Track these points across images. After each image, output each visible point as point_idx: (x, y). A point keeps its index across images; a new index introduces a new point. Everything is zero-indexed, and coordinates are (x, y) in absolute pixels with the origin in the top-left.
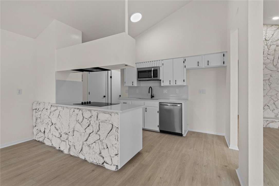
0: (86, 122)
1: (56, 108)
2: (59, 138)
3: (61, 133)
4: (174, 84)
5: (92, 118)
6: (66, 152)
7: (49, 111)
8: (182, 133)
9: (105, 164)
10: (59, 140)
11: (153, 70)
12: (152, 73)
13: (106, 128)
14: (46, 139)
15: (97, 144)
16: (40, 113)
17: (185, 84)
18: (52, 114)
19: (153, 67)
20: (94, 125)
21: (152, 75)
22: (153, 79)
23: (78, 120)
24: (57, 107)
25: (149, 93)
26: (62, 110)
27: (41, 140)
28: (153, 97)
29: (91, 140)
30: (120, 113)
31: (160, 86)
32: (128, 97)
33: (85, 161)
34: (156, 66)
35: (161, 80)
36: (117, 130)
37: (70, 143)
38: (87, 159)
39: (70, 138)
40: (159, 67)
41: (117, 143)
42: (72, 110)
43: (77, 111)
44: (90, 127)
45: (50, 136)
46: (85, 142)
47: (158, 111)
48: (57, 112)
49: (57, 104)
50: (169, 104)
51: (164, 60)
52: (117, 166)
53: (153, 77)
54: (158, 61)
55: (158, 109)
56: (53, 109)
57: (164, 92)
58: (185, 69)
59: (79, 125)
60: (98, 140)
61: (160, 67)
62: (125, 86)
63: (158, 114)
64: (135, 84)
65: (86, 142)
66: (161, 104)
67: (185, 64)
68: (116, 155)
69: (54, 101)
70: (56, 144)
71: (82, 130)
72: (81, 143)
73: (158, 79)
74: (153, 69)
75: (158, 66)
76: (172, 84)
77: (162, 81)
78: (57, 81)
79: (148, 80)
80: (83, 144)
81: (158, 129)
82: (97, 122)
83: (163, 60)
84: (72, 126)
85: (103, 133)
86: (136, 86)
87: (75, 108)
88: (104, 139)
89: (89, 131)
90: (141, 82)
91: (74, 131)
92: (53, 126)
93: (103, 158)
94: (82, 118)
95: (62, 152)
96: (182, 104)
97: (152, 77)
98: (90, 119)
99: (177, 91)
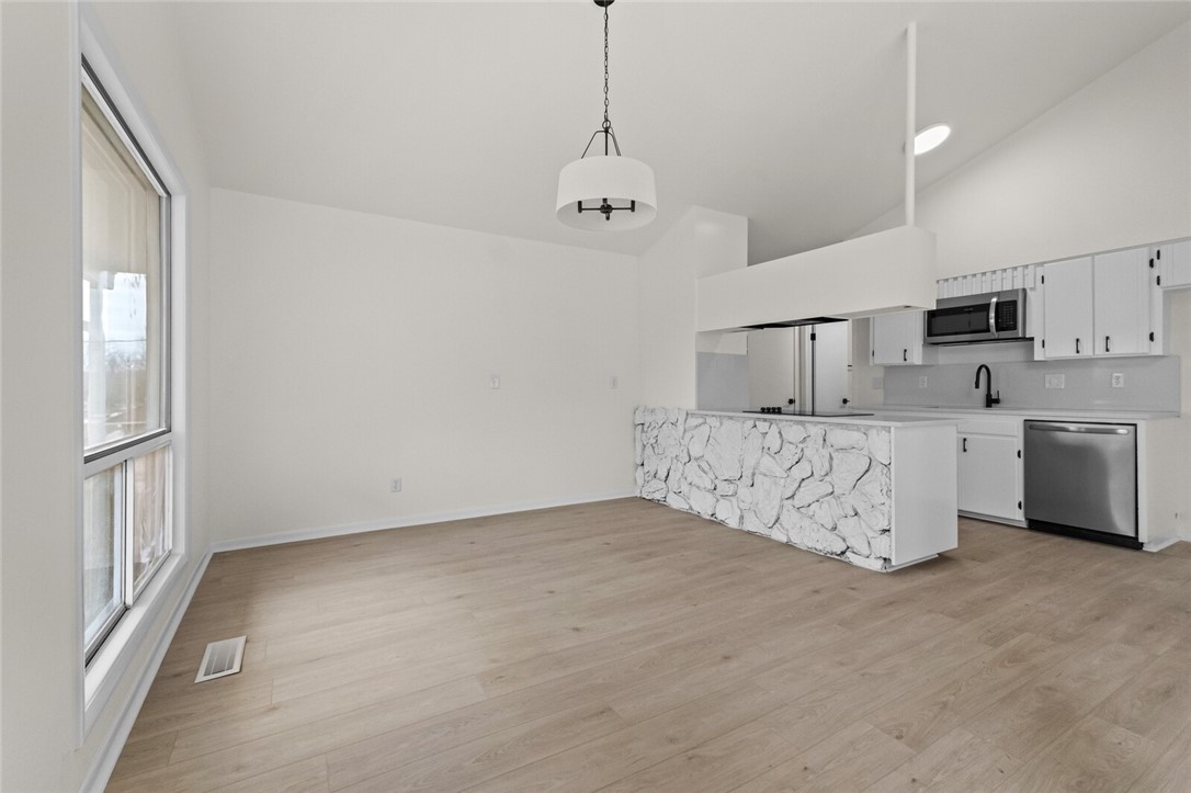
0: (790, 454)
1: (701, 420)
2: (709, 491)
3: (717, 482)
4: (1100, 352)
5: (810, 442)
6: (733, 523)
7: (681, 428)
8: (1137, 538)
9: (848, 554)
10: (709, 497)
11: (997, 304)
12: (992, 315)
13: (853, 465)
14: (671, 495)
15: (825, 505)
16: (655, 432)
17: (1157, 348)
18: (688, 435)
19: (998, 294)
20: (816, 459)
21: (992, 321)
22: (996, 337)
23: (766, 448)
24: (702, 416)
25: (977, 386)
26: (718, 424)
27: (657, 496)
28: (997, 401)
29: (804, 496)
30: (896, 428)
31: (1030, 361)
32: (884, 405)
33: (789, 546)
34: (1007, 287)
35: (1032, 339)
36: (885, 471)
37: (742, 505)
38: (796, 540)
39: (744, 491)
40: (1024, 290)
41: (887, 503)
42: (751, 423)
43: (762, 426)
44: (804, 463)
45: (685, 488)
46: (786, 502)
47: (1019, 453)
48: (705, 428)
49: (699, 409)
50: (1072, 427)
51: (1045, 263)
52: (885, 559)
53: (997, 330)
54: (1020, 269)
55: (1019, 443)
56: (693, 422)
57: (1047, 385)
58: (1158, 291)
59: (770, 459)
60: (827, 495)
61: (1028, 291)
62: (871, 364)
63: (1019, 464)
64: (917, 356)
65: (790, 501)
66: (1030, 426)
67: (1156, 272)
68: (885, 531)
69: (691, 404)
70: (702, 505)
71: (779, 472)
72: (776, 503)
73: (1020, 336)
74: (994, 300)
75: (1018, 286)
76: (1086, 352)
77: (1037, 344)
78: (699, 355)
79: (971, 342)
80: (782, 507)
81: (1019, 516)
82: (825, 452)
83: (1042, 264)
84: (750, 462)
85: (843, 478)
86: (920, 363)
87: (759, 419)
88: (847, 493)
89: (797, 473)
90: (940, 348)
91: (754, 474)
92: (694, 464)
93: (844, 540)
94: (779, 441)
95: (721, 524)
96: (1135, 425)
97: (993, 328)
98: (801, 446)
99: (1118, 378)
